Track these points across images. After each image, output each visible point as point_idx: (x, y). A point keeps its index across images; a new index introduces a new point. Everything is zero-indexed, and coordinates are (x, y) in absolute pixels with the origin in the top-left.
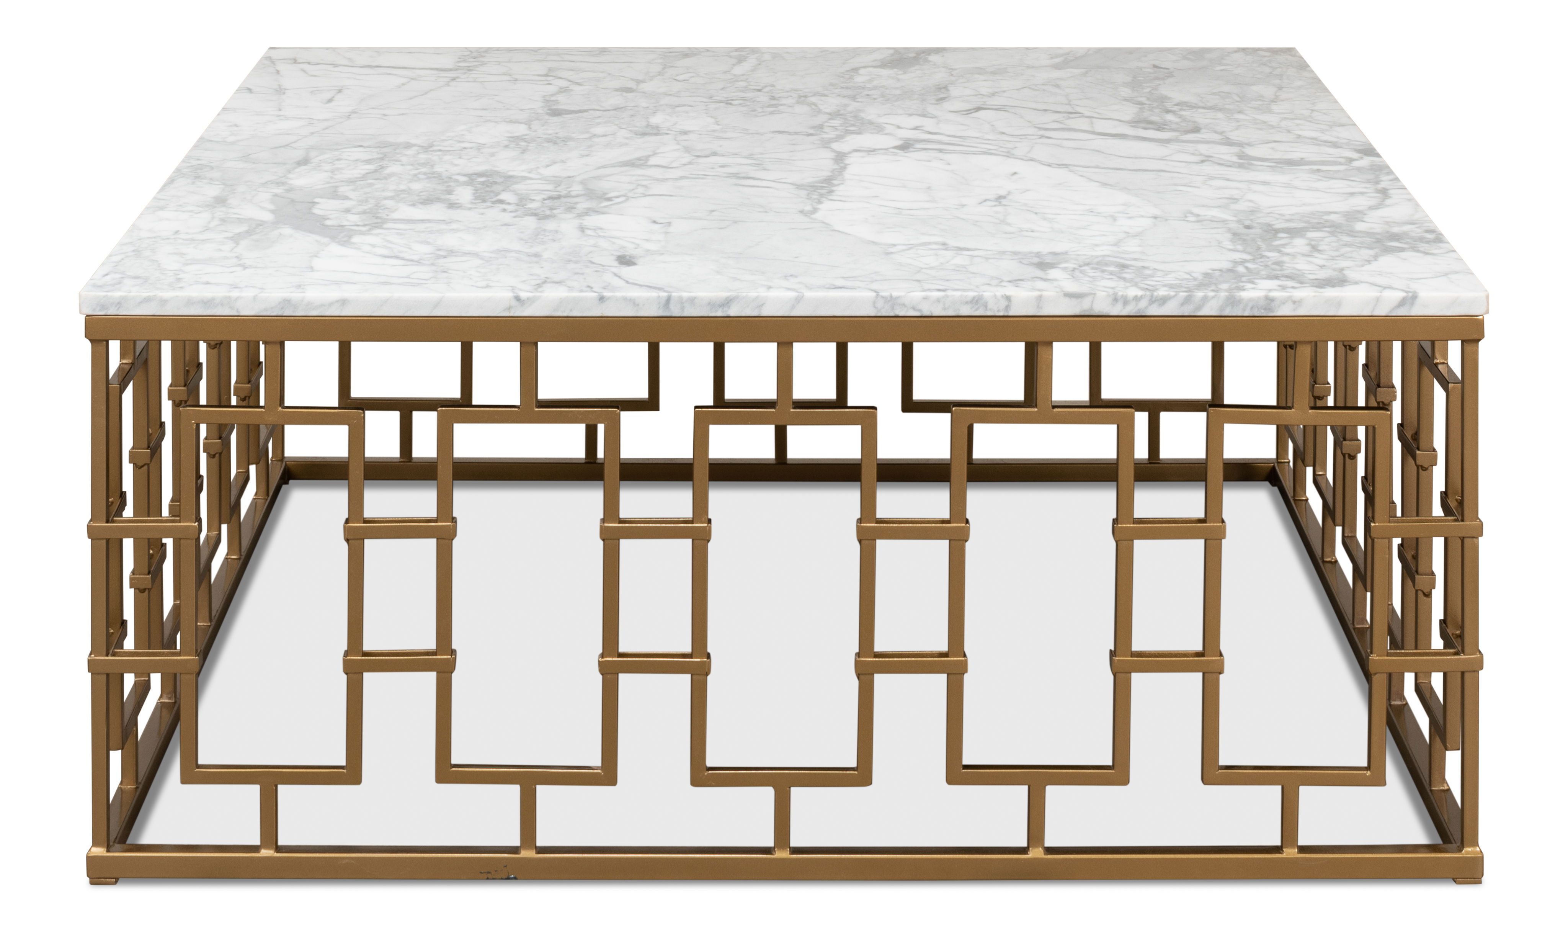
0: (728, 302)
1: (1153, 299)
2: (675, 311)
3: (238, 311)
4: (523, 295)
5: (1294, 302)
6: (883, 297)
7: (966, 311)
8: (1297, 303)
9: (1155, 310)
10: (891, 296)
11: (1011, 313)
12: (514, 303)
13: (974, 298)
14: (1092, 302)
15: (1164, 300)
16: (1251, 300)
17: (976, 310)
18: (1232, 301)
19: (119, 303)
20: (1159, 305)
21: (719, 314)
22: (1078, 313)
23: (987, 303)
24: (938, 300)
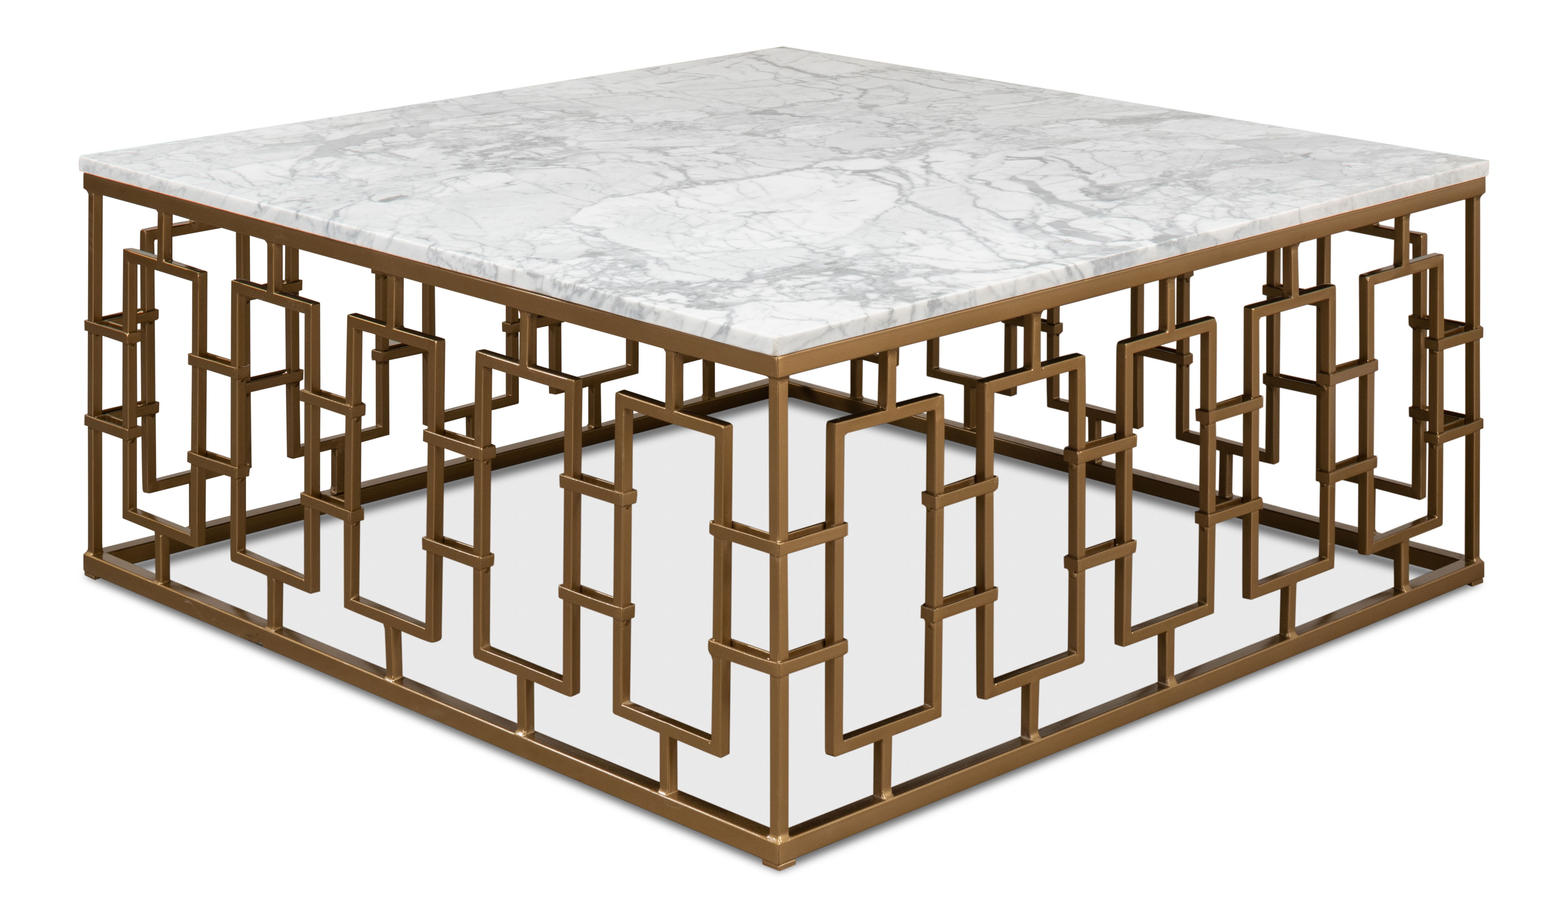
0: (356, 234)
1: (575, 290)
2: (331, 236)
3: (141, 186)
4: (263, 204)
5: (656, 313)
6: (432, 250)
7: (474, 273)
8: (657, 314)
9: (576, 300)
10: (436, 251)
11: (498, 281)
12: (258, 210)
13: (479, 263)
14: (542, 283)
15: (581, 292)
16: (630, 304)
17: (480, 273)
18: (619, 302)
19: (94, 167)
20: (578, 295)
21: (351, 242)
22: (534, 291)
23: (485, 269)
24: (460, 260)
